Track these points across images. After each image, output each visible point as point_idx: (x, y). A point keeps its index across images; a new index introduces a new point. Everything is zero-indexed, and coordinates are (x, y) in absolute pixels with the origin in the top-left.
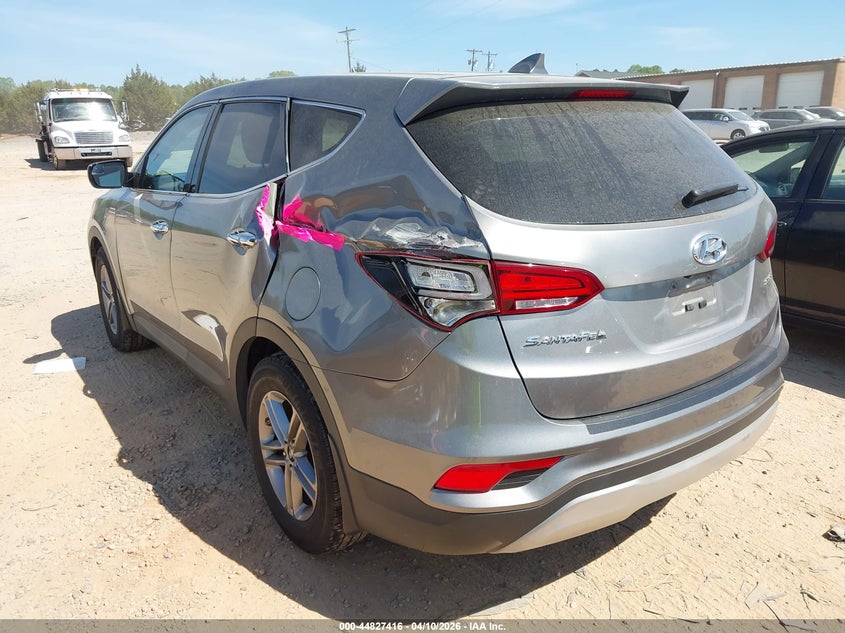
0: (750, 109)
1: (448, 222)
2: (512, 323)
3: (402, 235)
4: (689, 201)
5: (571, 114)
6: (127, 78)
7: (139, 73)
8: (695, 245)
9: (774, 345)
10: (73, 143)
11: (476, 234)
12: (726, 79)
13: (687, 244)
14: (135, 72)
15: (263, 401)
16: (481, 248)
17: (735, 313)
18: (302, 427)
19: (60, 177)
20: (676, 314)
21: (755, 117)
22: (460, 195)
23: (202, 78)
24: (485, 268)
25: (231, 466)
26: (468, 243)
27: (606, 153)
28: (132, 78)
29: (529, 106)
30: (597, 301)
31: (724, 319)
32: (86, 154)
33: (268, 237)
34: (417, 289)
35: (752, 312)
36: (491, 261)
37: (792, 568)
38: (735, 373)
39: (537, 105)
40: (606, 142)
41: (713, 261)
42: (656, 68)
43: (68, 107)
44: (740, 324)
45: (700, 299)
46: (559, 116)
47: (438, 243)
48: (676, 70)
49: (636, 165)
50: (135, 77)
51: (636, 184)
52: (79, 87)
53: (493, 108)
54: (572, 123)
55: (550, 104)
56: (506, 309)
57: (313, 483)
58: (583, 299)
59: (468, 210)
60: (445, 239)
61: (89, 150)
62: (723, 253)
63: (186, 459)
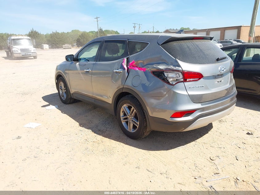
0: (217, 40)
1: (172, 64)
2: (186, 84)
3: (162, 67)
4: (218, 60)
5: (193, 42)
6: (30, 32)
7: (33, 30)
8: (219, 69)
9: (235, 91)
10: (20, 52)
11: (179, 66)
12: (210, 32)
13: (218, 68)
14: (32, 30)
15: (123, 107)
16: (180, 69)
17: (227, 84)
18: (135, 110)
19: (16, 62)
20: (216, 83)
21: (218, 42)
22: (175, 59)
23: (53, 32)
24: (181, 72)
25: (108, 126)
26: (177, 68)
27: (201, 50)
28: (31, 32)
29: (185, 41)
30: (202, 79)
31: (225, 85)
32: (23, 55)
33: (126, 70)
34: (167, 77)
35: (230, 84)
36: (183, 71)
37: (240, 139)
38: (227, 96)
39: (186, 41)
40: (201, 48)
41: (223, 72)
42: (188, 28)
43: (17, 41)
44: (228, 86)
45: (220, 80)
46: (191, 43)
47: (171, 68)
48: (194, 29)
49: (207, 53)
50: (32, 32)
51: (207, 56)
52: (19, 35)
53: (178, 41)
54: (193, 44)
55: (189, 41)
56: (185, 80)
57: (138, 122)
58: (200, 79)
59: (177, 62)
60: (172, 67)
61: (24, 54)
62: (225, 70)
63: (96, 125)
